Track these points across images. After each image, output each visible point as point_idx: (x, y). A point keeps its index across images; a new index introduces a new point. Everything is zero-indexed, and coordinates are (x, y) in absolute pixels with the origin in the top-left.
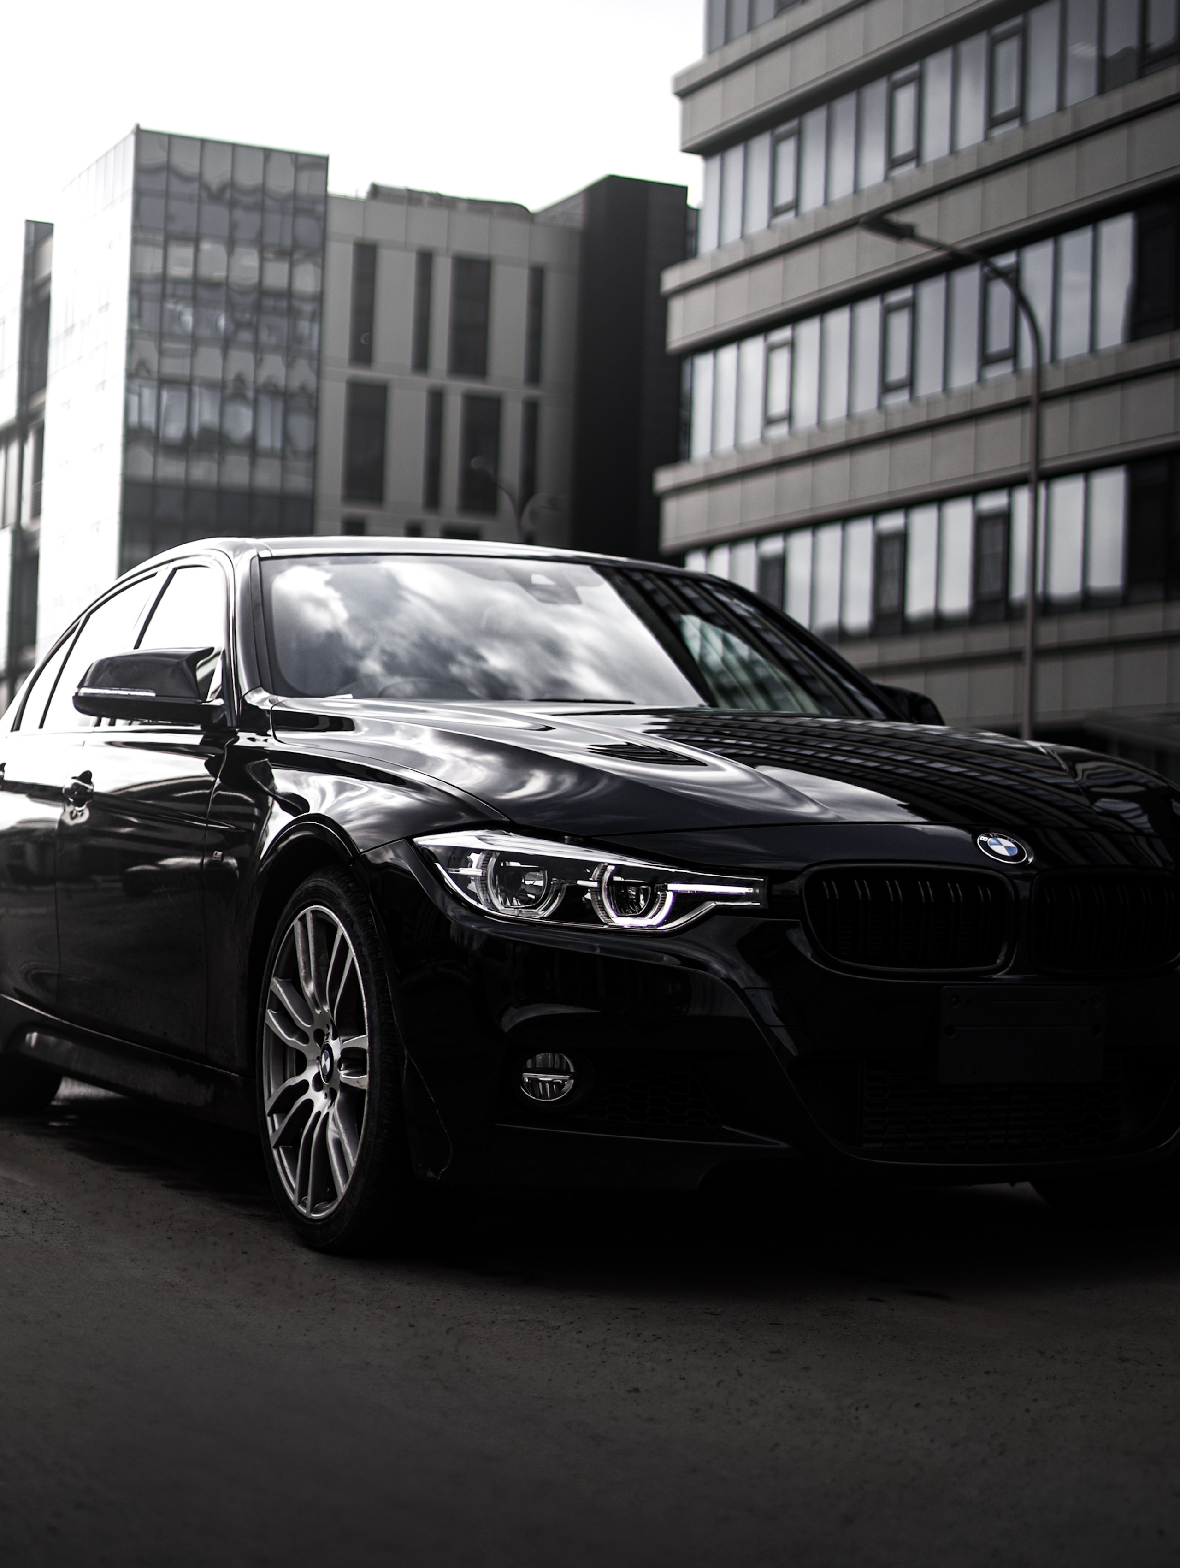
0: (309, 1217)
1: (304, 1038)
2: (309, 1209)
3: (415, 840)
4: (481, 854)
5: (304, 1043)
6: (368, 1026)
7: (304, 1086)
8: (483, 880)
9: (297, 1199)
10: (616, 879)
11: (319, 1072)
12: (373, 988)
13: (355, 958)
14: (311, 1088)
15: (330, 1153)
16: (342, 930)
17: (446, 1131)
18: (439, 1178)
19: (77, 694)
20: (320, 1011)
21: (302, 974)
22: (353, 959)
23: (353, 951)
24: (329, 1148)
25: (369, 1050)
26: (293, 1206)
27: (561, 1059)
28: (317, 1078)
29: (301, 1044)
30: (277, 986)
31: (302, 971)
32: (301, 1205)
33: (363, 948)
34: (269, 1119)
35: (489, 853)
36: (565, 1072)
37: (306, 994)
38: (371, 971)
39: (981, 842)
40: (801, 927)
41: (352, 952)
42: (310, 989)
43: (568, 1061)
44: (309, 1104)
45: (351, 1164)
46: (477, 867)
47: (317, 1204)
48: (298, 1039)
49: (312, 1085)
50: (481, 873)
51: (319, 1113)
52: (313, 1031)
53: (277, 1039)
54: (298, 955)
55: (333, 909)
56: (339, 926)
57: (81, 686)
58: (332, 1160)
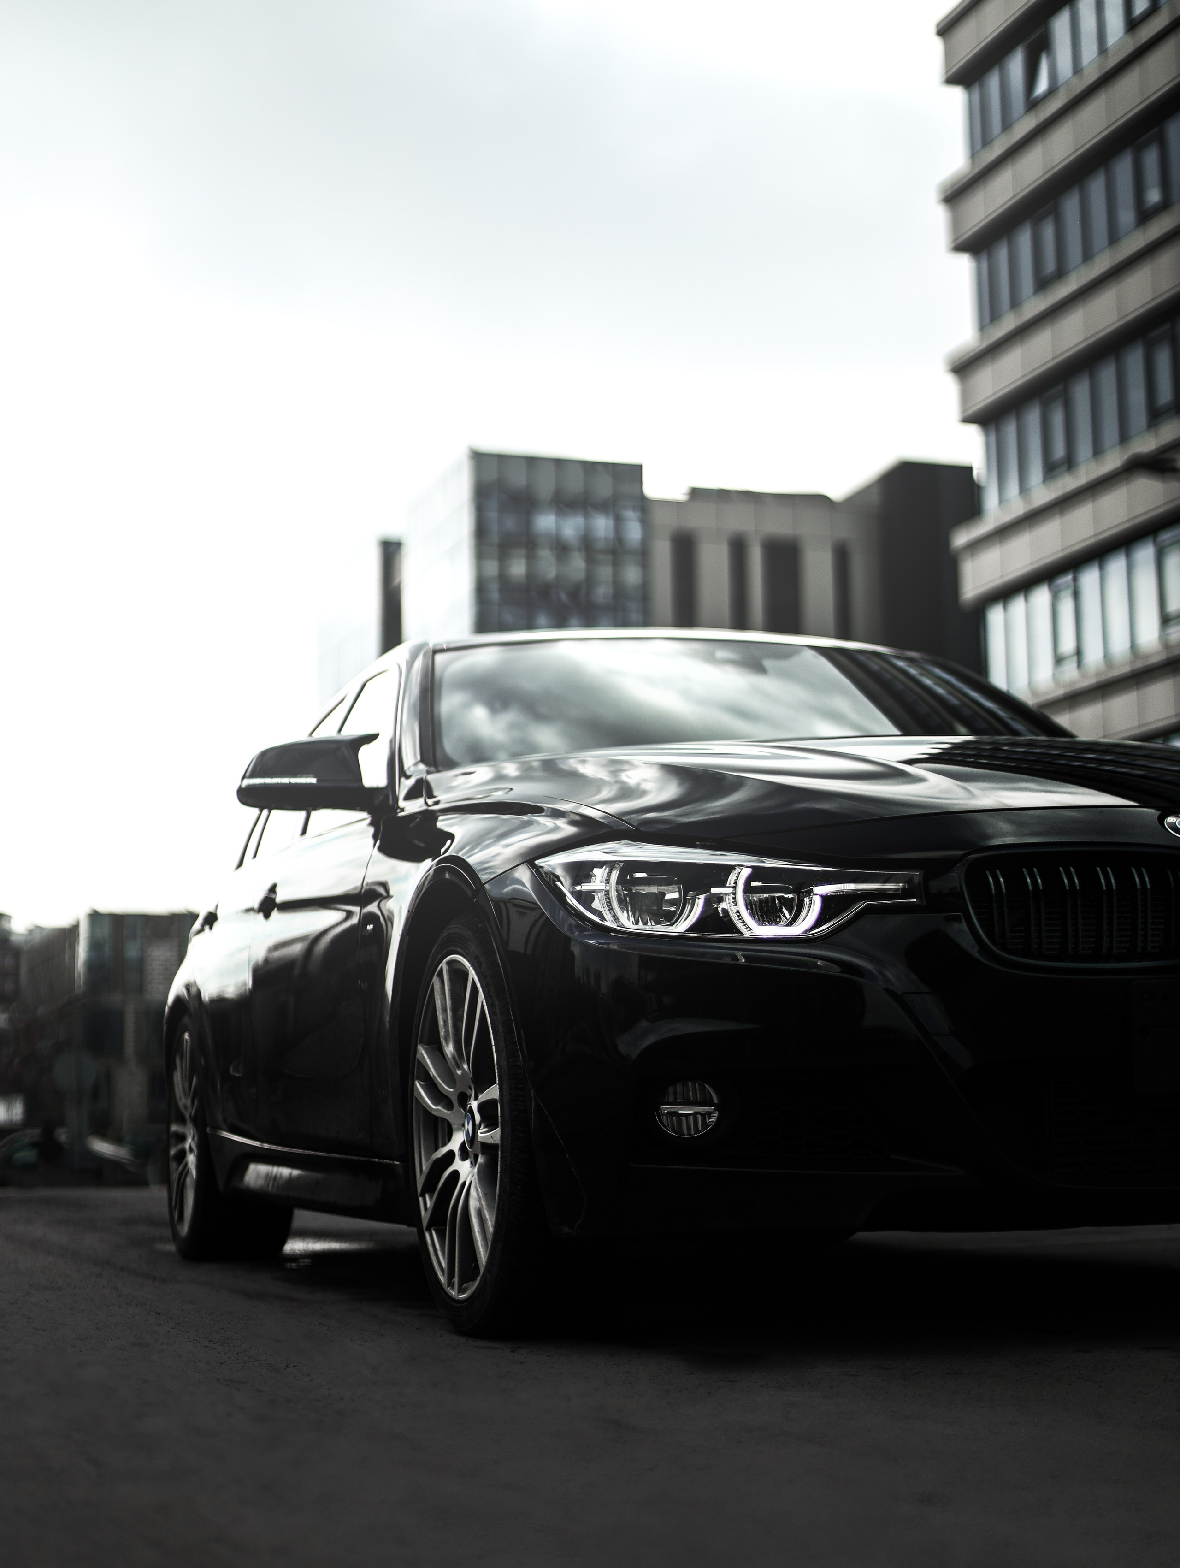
0: (457, 1298)
1: (449, 1106)
2: (457, 1292)
3: (537, 862)
4: (605, 867)
5: (449, 1110)
6: (498, 1072)
7: (451, 1155)
8: (607, 895)
9: (446, 1281)
10: (754, 884)
11: (464, 1140)
12: (501, 1029)
13: (484, 1001)
14: (457, 1158)
15: (472, 1222)
16: (473, 974)
17: (578, 1177)
18: (575, 1233)
19: (240, 787)
20: (461, 1071)
21: (442, 1033)
22: (482, 1002)
23: (482, 994)
24: (471, 1218)
25: (500, 1099)
26: (443, 1289)
27: (703, 1089)
28: (463, 1147)
29: (446, 1111)
30: (423, 1053)
31: (442, 1030)
32: (450, 1287)
33: (491, 988)
34: (421, 1199)
35: (611, 865)
36: (709, 1103)
37: (446, 1054)
38: (498, 1011)
39: (1169, 824)
40: (963, 920)
41: (481, 997)
42: (449, 1049)
43: (710, 1090)
44: (456, 1174)
45: (489, 1230)
46: (601, 882)
47: (465, 1283)
48: (443, 1107)
49: (458, 1155)
50: (604, 886)
51: (464, 1183)
52: (457, 1094)
53: (426, 1112)
54: (438, 1014)
55: (465, 954)
56: (470, 971)
57: (244, 777)
58: (474, 1230)
